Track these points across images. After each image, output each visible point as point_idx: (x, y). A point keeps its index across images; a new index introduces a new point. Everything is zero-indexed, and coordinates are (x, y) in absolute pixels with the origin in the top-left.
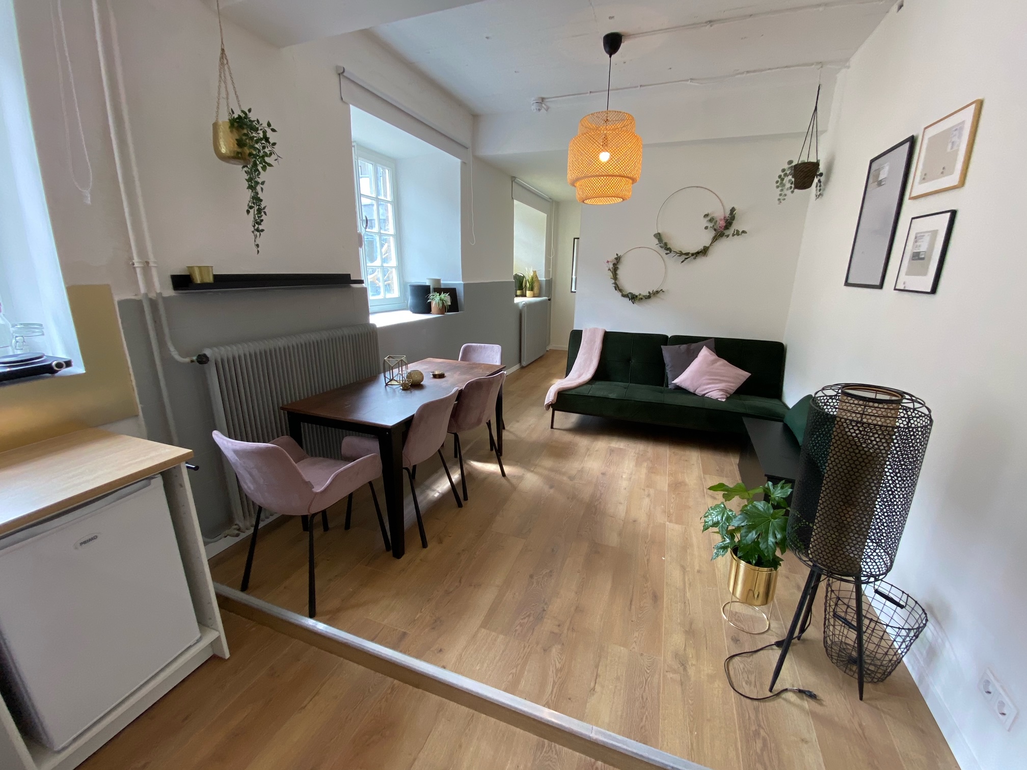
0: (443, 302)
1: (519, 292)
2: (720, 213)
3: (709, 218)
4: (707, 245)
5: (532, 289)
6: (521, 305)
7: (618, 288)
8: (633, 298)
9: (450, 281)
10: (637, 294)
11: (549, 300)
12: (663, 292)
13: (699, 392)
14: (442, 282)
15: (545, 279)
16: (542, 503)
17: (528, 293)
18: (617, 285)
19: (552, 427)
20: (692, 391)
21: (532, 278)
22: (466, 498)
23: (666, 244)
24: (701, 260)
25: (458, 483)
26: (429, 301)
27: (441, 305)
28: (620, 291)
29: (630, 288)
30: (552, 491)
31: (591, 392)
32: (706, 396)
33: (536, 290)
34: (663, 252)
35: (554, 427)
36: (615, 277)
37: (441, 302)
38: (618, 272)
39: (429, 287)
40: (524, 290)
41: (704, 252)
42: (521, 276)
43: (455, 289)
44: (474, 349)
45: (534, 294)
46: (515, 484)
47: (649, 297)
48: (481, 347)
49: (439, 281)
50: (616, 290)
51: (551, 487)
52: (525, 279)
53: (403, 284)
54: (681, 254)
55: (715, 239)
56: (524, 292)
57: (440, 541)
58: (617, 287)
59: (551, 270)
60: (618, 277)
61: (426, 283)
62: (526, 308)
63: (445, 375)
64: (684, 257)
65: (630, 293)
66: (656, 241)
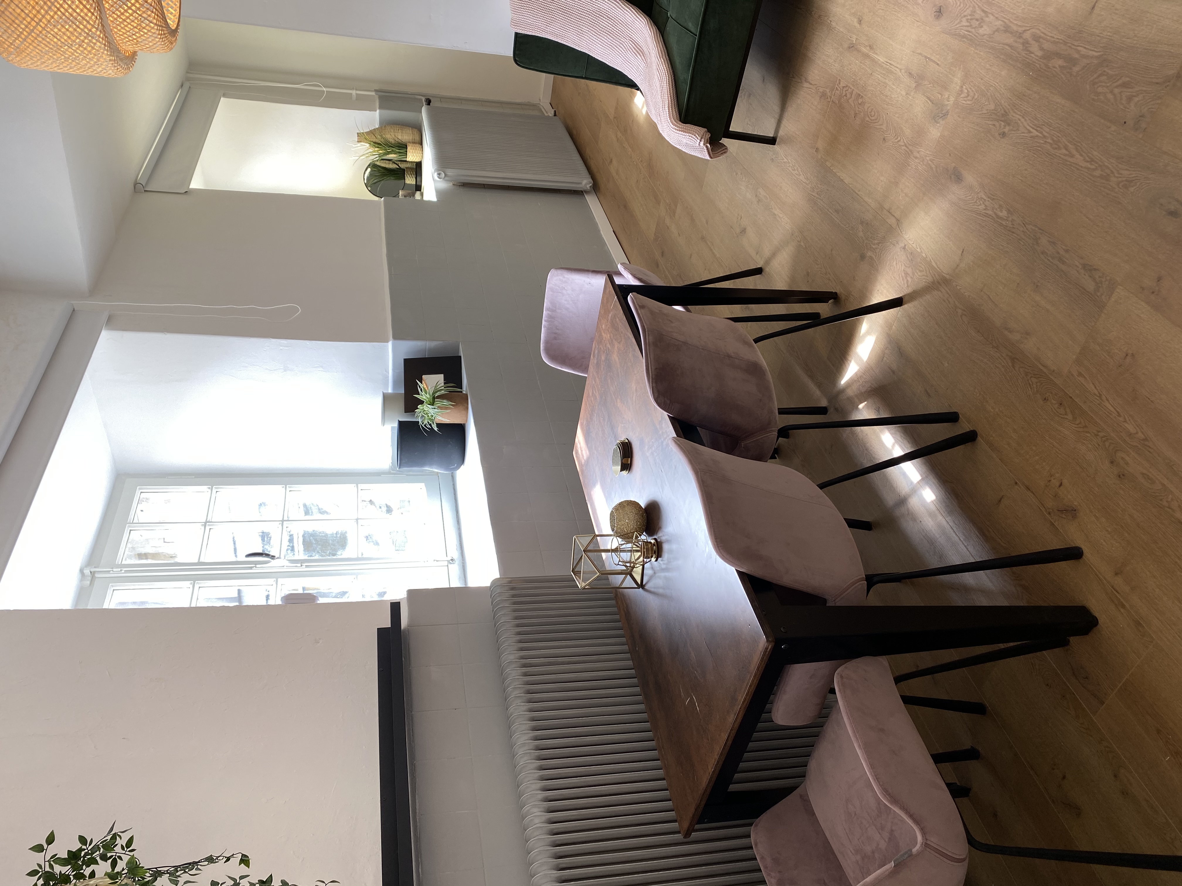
0: (438, 397)
1: (410, 180)
5: (402, 147)
6: (443, 185)
9: (387, 371)
11: (429, 102)
14: (390, 390)
15: (378, 111)
16: (1004, 214)
17: (412, 156)
19: (771, 141)
21: (377, 144)
22: (952, 418)
25: (910, 436)
26: (436, 429)
27: (445, 402)
30: (970, 178)
31: (690, 26)
33: (404, 136)
35: (771, 135)
37: (439, 403)
39: (402, 426)
40: (403, 166)
42: (371, 171)
44: (554, 336)
45: (414, 143)
46: (930, 279)
48: (551, 318)
49: (386, 398)
51: (957, 177)
52: (378, 163)
53: (396, 477)
56: (409, 165)
57: (1071, 512)
59: (354, 92)
61: (393, 428)
62: (450, 172)
63: (623, 438)
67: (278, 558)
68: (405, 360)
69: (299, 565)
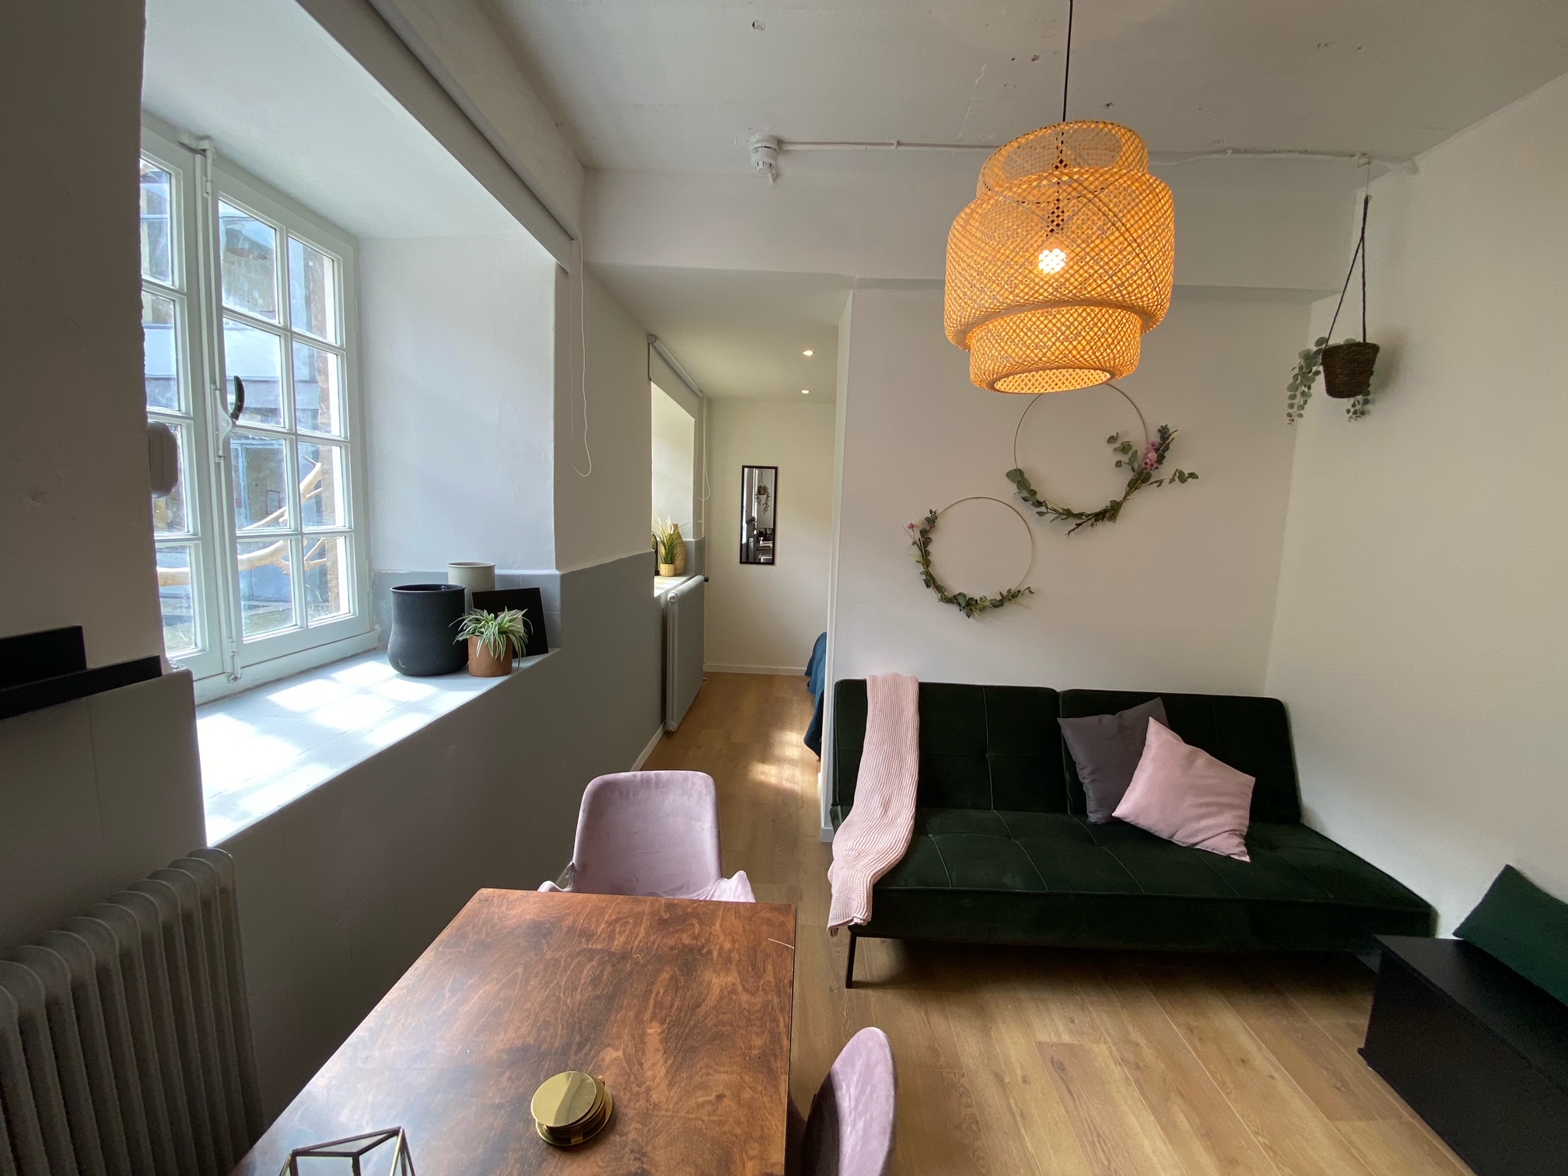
0: (508, 638)
2: (1141, 438)
3: (1118, 445)
4: (1119, 499)
5: (671, 561)
7: (934, 582)
8: (970, 606)
9: (518, 568)
10: (977, 597)
11: (706, 580)
12: (1031, 592)
13: (1181, 838)
14: (497, 571)
15: (693, 539)
17: (664, 568)
18: (931, 575)
19: (849, 982)
20: (1165, 836)
21: (670, 538)
23: (1033, 493)
24: (1105, 528)
27: (503, 649)
28: (939, 589)
29: (956, 585)
32: (1198, 847)
33: (679, 561)
34: (1029, 512)
35: (854, 981)
36: (926, 560)
38: (930, 548)
39: (457, 594)
41: (1110, 513)
43: (537, 590)
45: (675, 569)
47: (998, 604)
48: (646, 783)
49: (489, 570)
50: (928, 586)
53: (370, 581)
54: (1068, 514)
55: (1133, 486)
58: (931, 581)
59: (703, 521)
60: (930, 558)
61: (447, 577)
62: (676, 607)
64: (1072, 523)
65: (960, 594)
66: (1012, 488)
67: (234, 423)
68: (538, 589)
69: (221, 453)
